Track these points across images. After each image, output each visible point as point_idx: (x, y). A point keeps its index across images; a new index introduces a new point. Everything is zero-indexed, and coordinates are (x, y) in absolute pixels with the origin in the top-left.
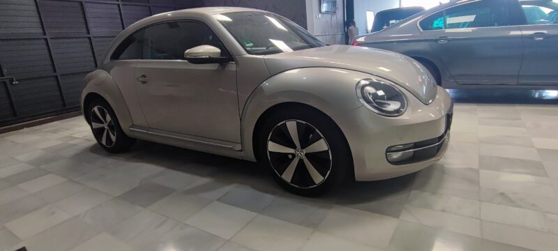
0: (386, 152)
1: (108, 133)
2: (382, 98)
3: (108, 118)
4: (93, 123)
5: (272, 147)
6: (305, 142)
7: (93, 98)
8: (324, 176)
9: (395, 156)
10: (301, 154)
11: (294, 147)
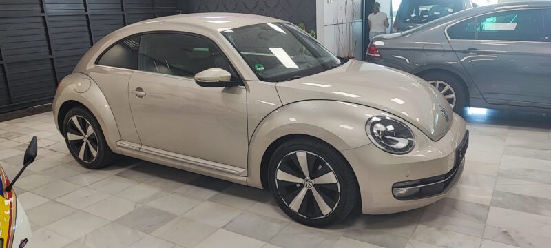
0: (393, 188)
1: (87, 146)
2: (391, 134)
3: (90, 130)
4: (69, 134)
5: (281, 175)
6: (314, 174)
7: (72, 106)
8: (332, 208)
9: (403, 191)
10: (309, 184)
11: (303, 177)
